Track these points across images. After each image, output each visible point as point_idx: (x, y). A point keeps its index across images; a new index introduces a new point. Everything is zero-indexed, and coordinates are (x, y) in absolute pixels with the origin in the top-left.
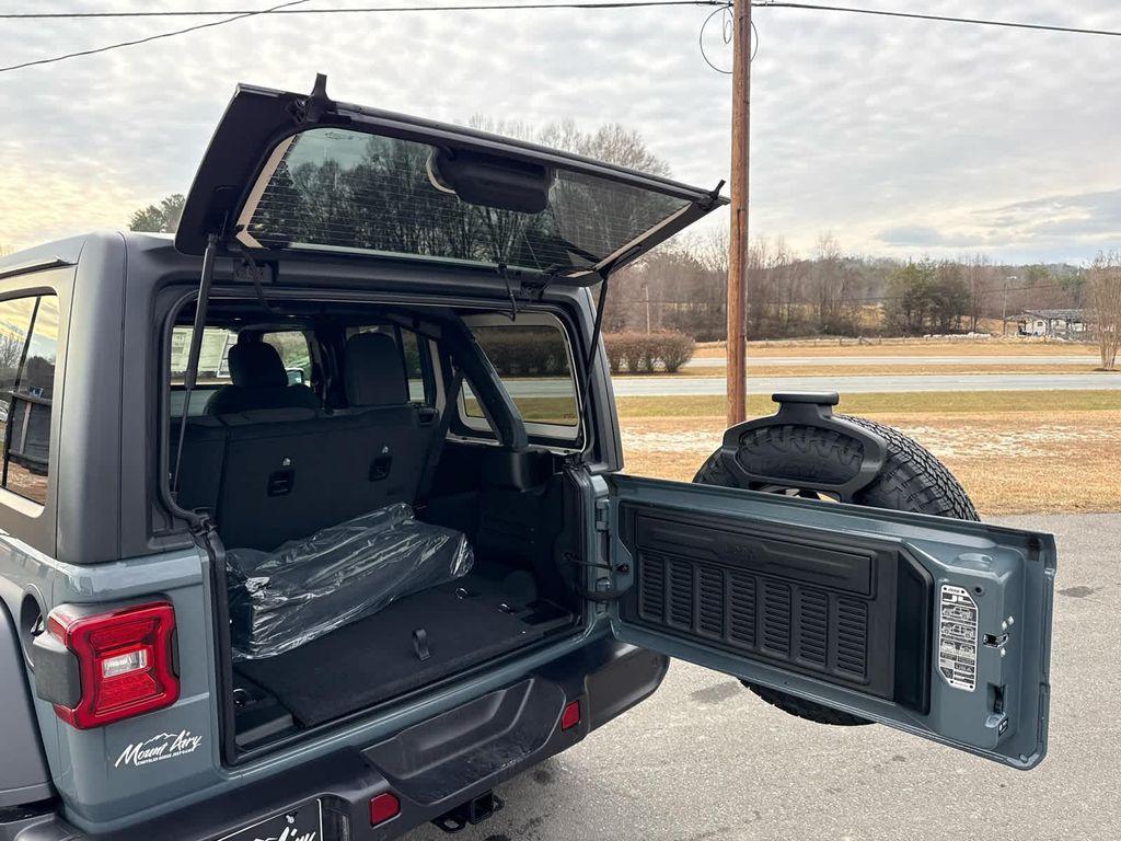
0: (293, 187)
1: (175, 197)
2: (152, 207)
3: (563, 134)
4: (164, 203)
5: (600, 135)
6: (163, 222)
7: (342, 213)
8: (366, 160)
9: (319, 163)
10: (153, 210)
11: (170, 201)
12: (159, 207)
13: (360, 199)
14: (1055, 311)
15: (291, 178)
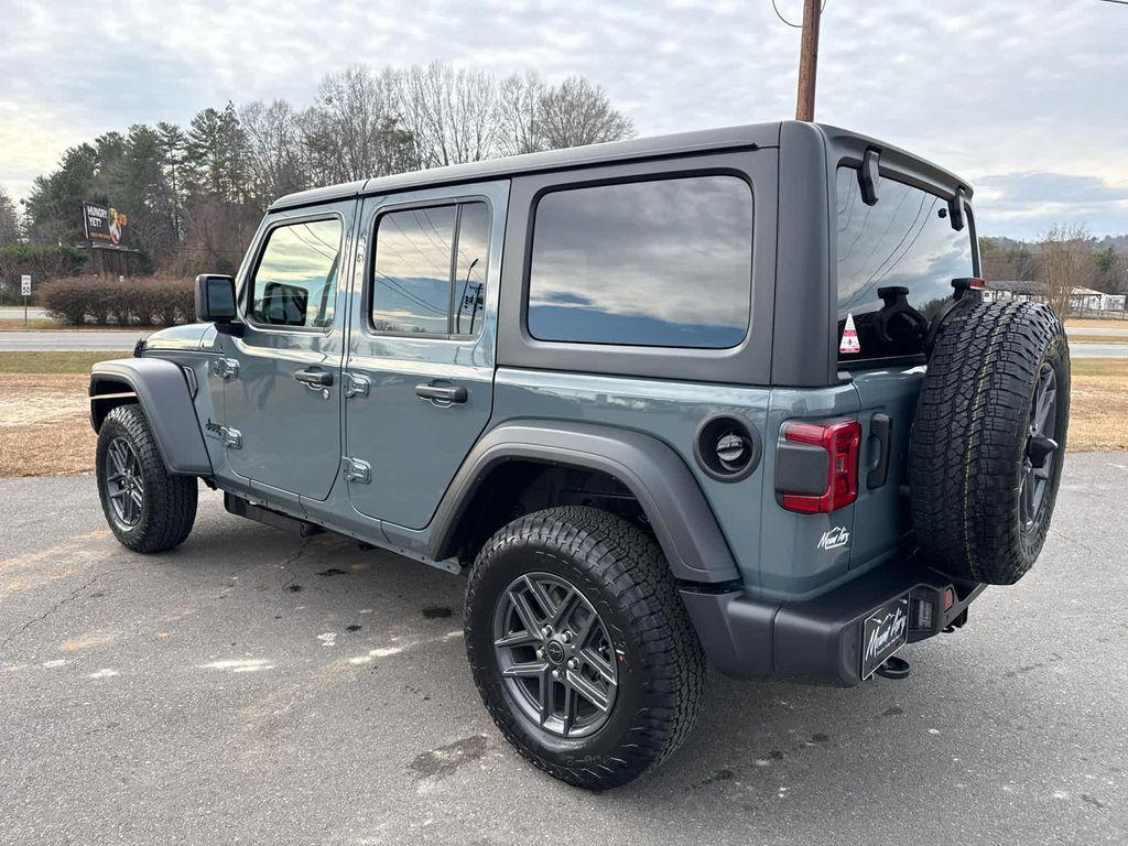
0: (239, 127)
1: (110, 135)
2: (85, 145)
3: (526, 85)
4: (97, 140)
5: (564, 88)
6: (96, 161)
7: (292, 158)
8: (318, 102)
9: (268, 104)
10: (86, 148)
11: (105, 138)
12: (93, 144)
13: (313, 144)
14: (1002, 283)
15: (238, 118)
